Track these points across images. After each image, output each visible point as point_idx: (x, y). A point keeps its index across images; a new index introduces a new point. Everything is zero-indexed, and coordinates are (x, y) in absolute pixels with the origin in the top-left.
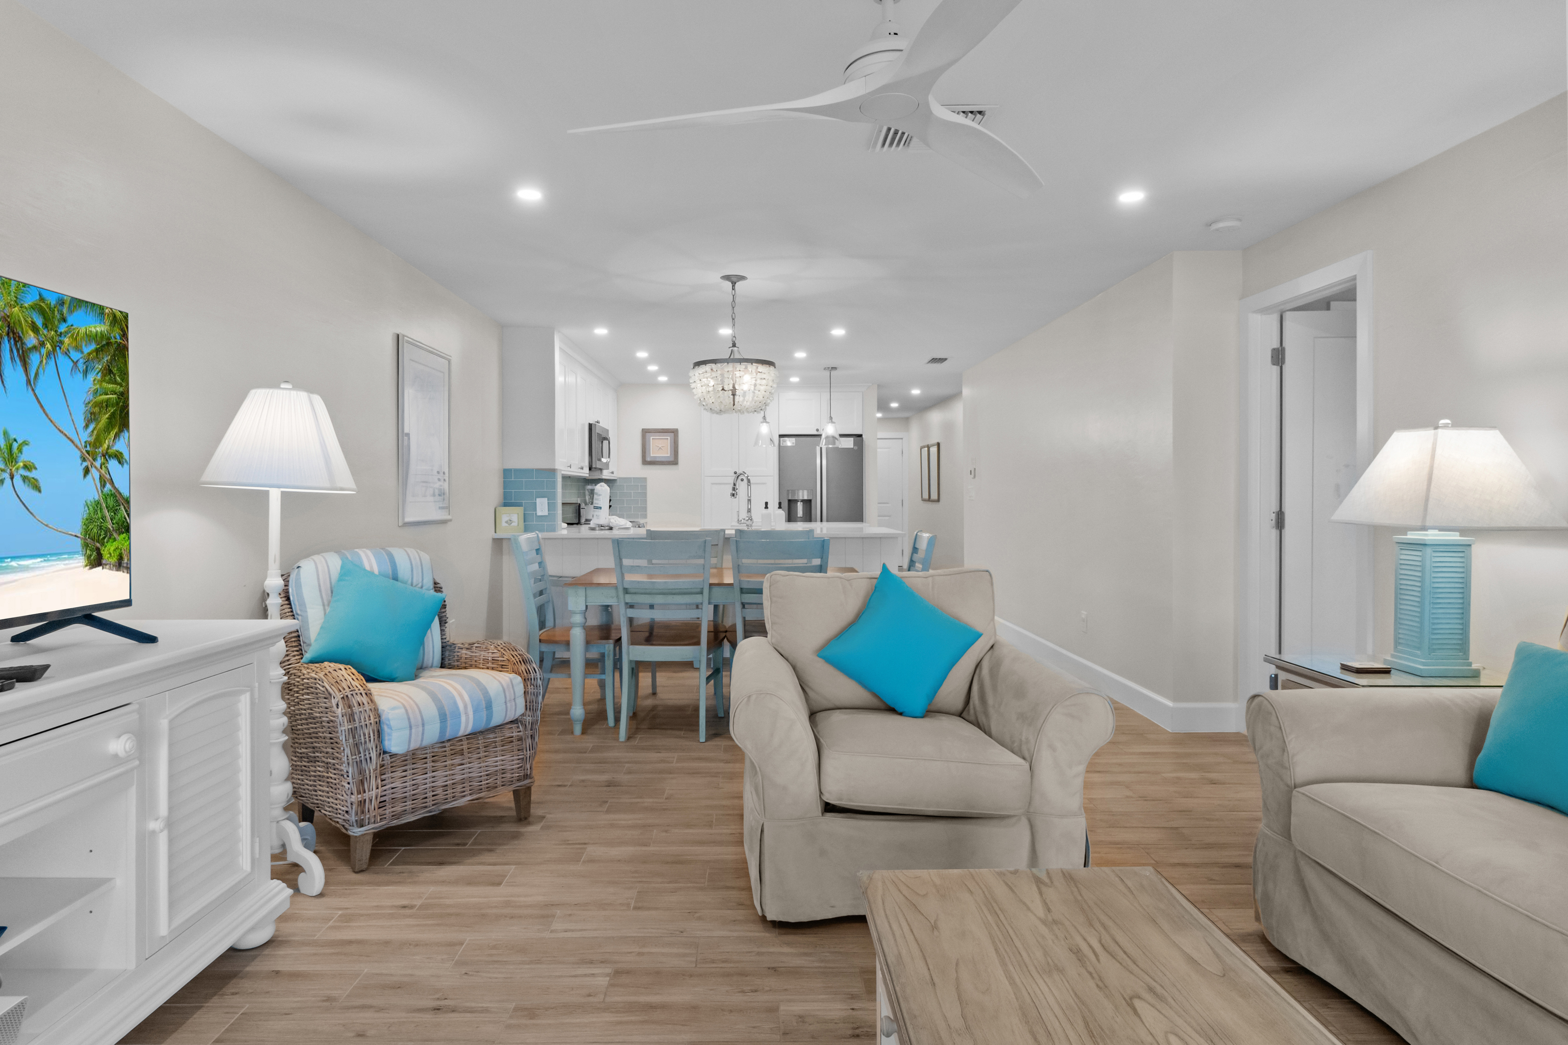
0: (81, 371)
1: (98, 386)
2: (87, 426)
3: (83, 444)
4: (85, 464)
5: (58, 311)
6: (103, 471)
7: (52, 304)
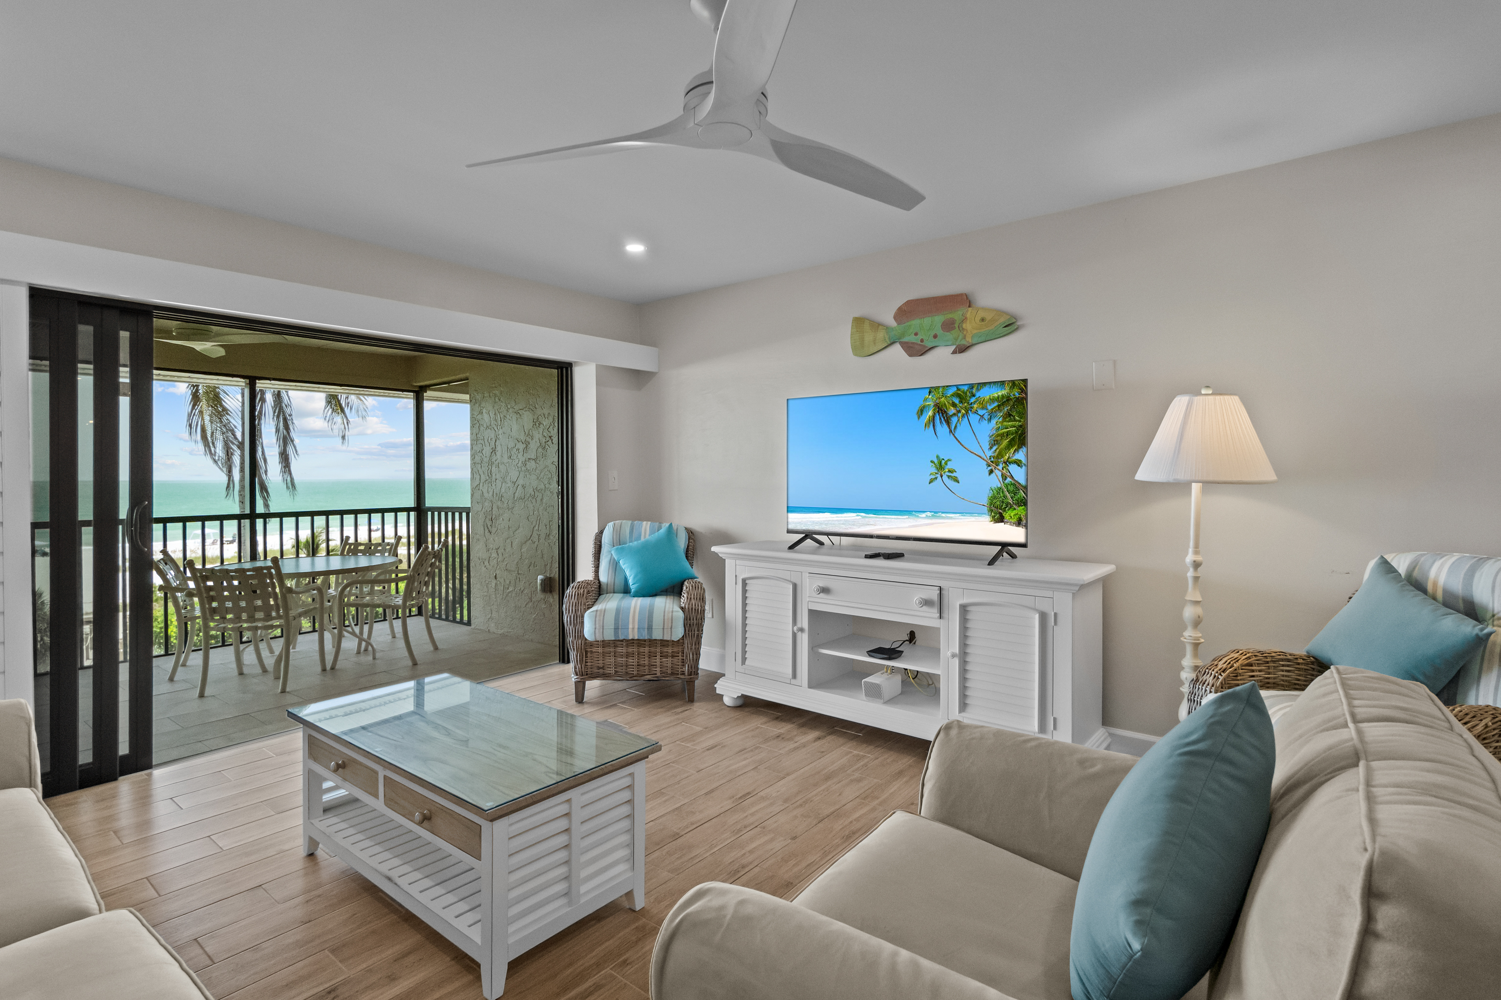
0: (987, 419)
1: (1000, 425)
2: (991, 448)
3: (988, 458)
4: (990, 468)
5: (969, 393)
6: (1004, 471)
7: (965, 390)
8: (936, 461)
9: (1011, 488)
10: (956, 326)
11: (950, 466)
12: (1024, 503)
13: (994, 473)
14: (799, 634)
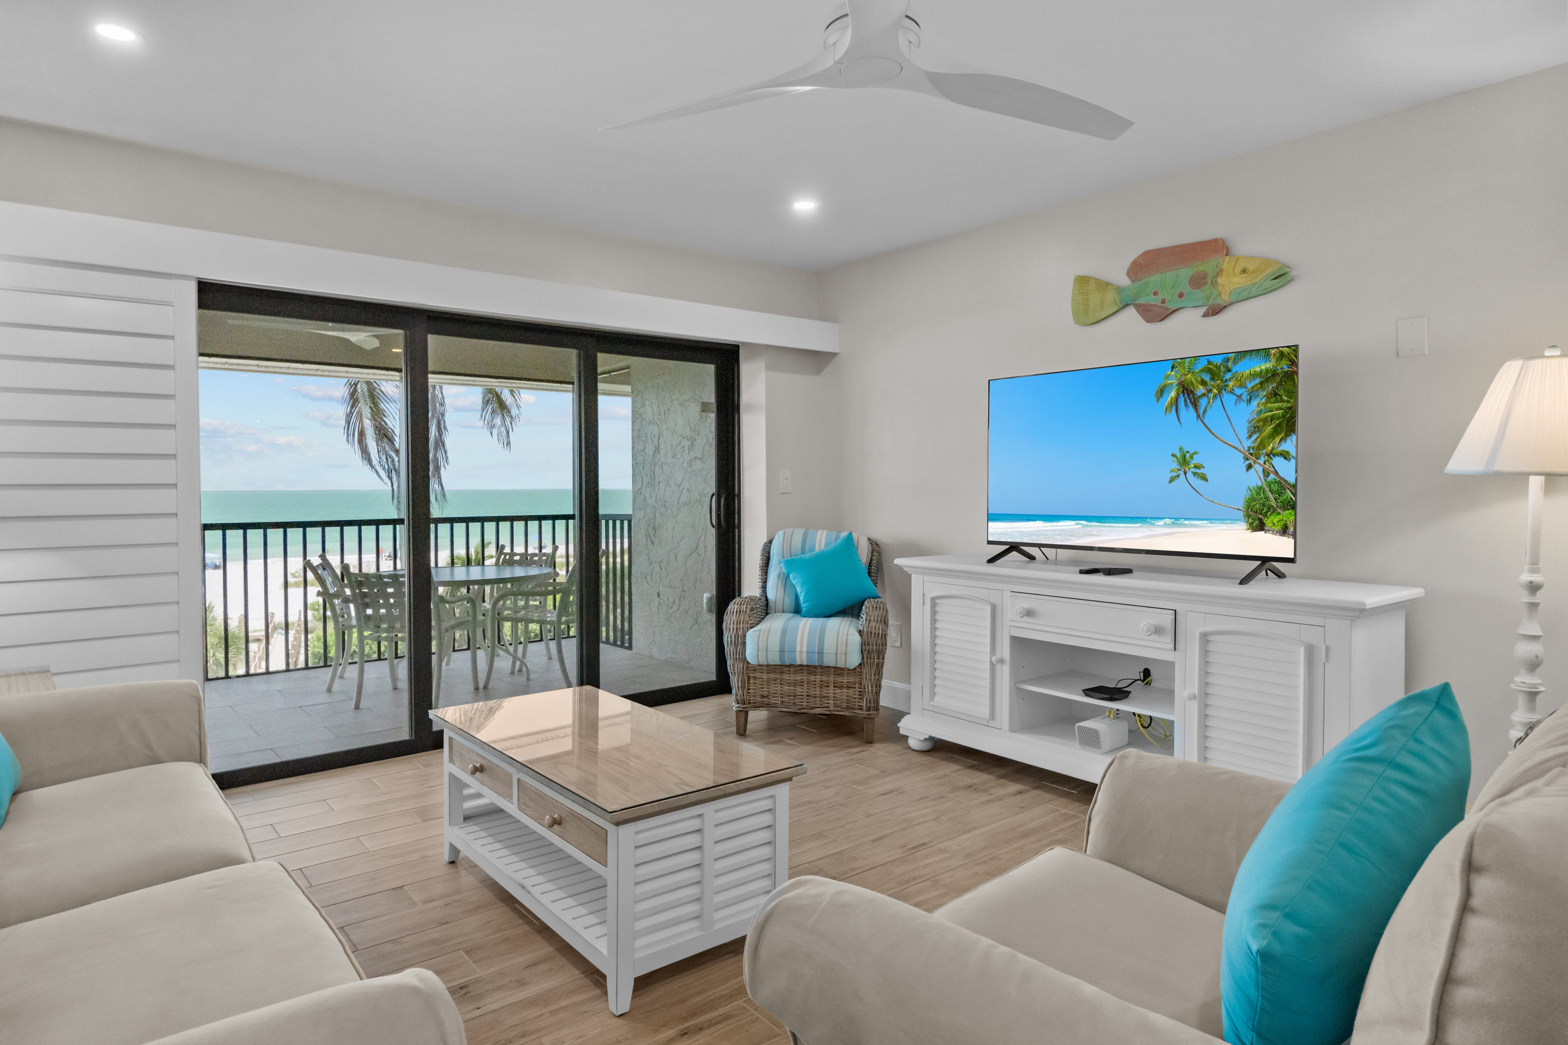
0: (1245, 400)
1: (1262, 407)
2: (1250, 437)
3: (1246, 449)
4: (1248, 462)
5: (1224, 366)
6: (1267, 466)
7: (1219, 364)
8: (1179, 455)
9: (1275, 487)
10: (1209, 280)
11: (1196, 460)
12: (1291, 506)
13: (1253, 469)
14: (998, 666)
